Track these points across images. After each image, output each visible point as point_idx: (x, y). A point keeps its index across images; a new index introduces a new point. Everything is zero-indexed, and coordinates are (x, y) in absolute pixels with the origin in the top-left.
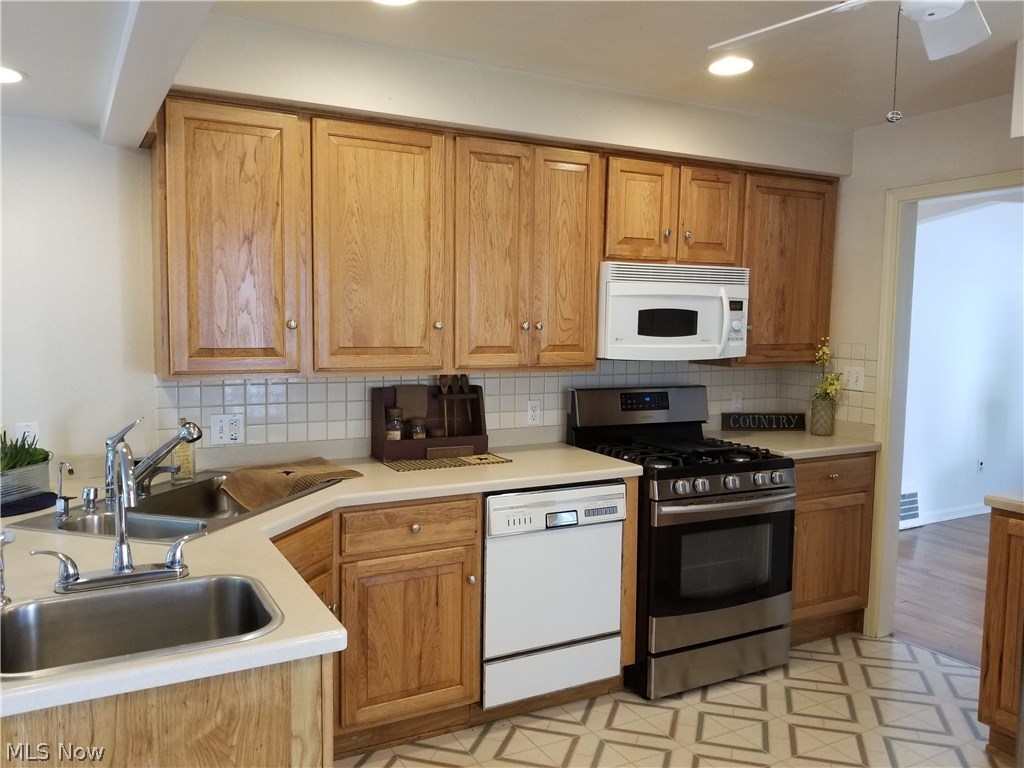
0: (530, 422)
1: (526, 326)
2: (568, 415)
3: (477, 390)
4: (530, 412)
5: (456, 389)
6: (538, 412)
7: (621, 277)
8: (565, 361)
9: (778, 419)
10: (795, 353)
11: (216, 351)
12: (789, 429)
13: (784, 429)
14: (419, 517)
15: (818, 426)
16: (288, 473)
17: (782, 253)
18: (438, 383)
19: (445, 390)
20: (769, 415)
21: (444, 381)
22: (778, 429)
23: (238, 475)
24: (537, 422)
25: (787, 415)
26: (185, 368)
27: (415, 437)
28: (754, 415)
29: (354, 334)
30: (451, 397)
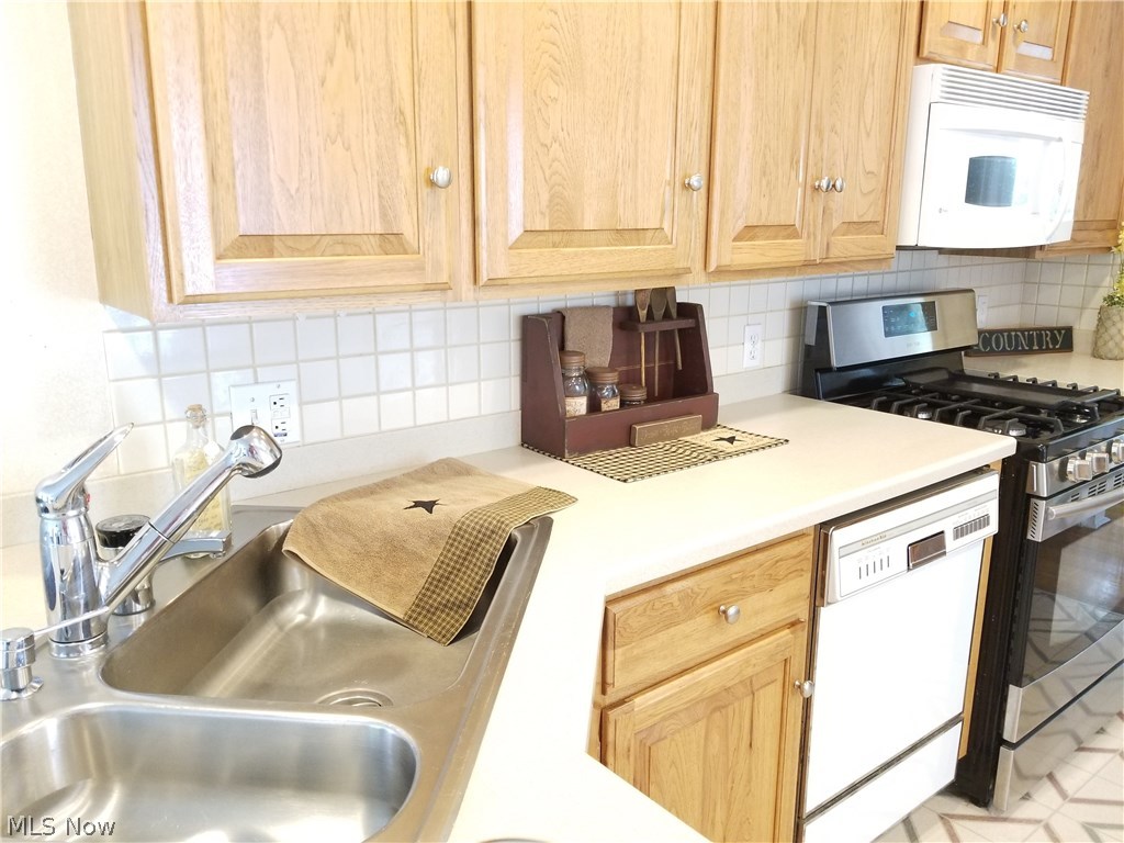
0: (747, 363)
1: (824, 184)
2: (808, 348)
3: (691, 312)
4: (748, 346)
5: (658, 314)
6: (759, 345)
7: (954, 94)
8: (863, 252)
9: (1040, 337)
10: (1098, 235)
11: (277, 244)
12: (1054, 350)
13: (1048, 350)
14: (731, 587)
15: (1111, 344)
16: (429, 506)
17: (1107, 70)
18: (630, 301)
19: (643, 313)
20: (1029, 330)
21: (640, 296)
22: (1041, 351)
23: (316, 517)
24: (756, 363)
25: (1052, 330)
26: (207, 288)
27: (604, 407)
28: (1009, 331)
29: (550, 201)
30: (650, 327)
